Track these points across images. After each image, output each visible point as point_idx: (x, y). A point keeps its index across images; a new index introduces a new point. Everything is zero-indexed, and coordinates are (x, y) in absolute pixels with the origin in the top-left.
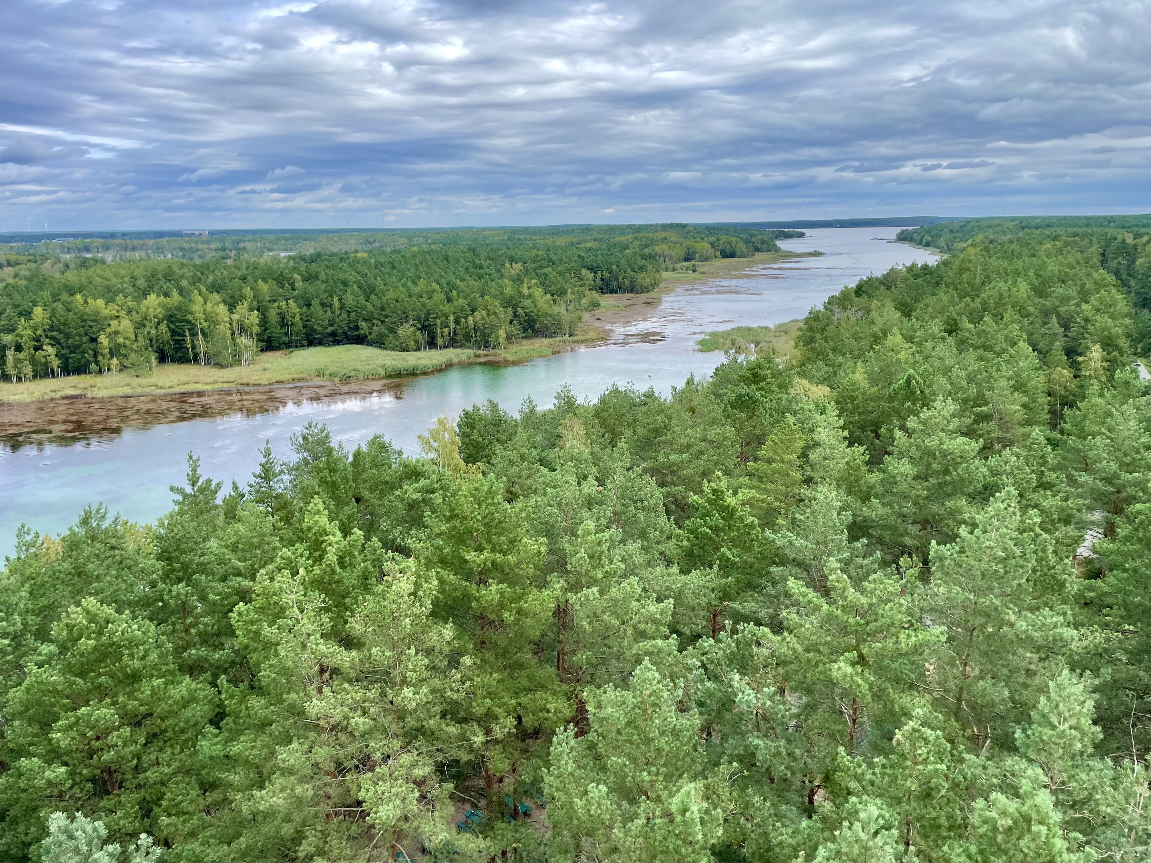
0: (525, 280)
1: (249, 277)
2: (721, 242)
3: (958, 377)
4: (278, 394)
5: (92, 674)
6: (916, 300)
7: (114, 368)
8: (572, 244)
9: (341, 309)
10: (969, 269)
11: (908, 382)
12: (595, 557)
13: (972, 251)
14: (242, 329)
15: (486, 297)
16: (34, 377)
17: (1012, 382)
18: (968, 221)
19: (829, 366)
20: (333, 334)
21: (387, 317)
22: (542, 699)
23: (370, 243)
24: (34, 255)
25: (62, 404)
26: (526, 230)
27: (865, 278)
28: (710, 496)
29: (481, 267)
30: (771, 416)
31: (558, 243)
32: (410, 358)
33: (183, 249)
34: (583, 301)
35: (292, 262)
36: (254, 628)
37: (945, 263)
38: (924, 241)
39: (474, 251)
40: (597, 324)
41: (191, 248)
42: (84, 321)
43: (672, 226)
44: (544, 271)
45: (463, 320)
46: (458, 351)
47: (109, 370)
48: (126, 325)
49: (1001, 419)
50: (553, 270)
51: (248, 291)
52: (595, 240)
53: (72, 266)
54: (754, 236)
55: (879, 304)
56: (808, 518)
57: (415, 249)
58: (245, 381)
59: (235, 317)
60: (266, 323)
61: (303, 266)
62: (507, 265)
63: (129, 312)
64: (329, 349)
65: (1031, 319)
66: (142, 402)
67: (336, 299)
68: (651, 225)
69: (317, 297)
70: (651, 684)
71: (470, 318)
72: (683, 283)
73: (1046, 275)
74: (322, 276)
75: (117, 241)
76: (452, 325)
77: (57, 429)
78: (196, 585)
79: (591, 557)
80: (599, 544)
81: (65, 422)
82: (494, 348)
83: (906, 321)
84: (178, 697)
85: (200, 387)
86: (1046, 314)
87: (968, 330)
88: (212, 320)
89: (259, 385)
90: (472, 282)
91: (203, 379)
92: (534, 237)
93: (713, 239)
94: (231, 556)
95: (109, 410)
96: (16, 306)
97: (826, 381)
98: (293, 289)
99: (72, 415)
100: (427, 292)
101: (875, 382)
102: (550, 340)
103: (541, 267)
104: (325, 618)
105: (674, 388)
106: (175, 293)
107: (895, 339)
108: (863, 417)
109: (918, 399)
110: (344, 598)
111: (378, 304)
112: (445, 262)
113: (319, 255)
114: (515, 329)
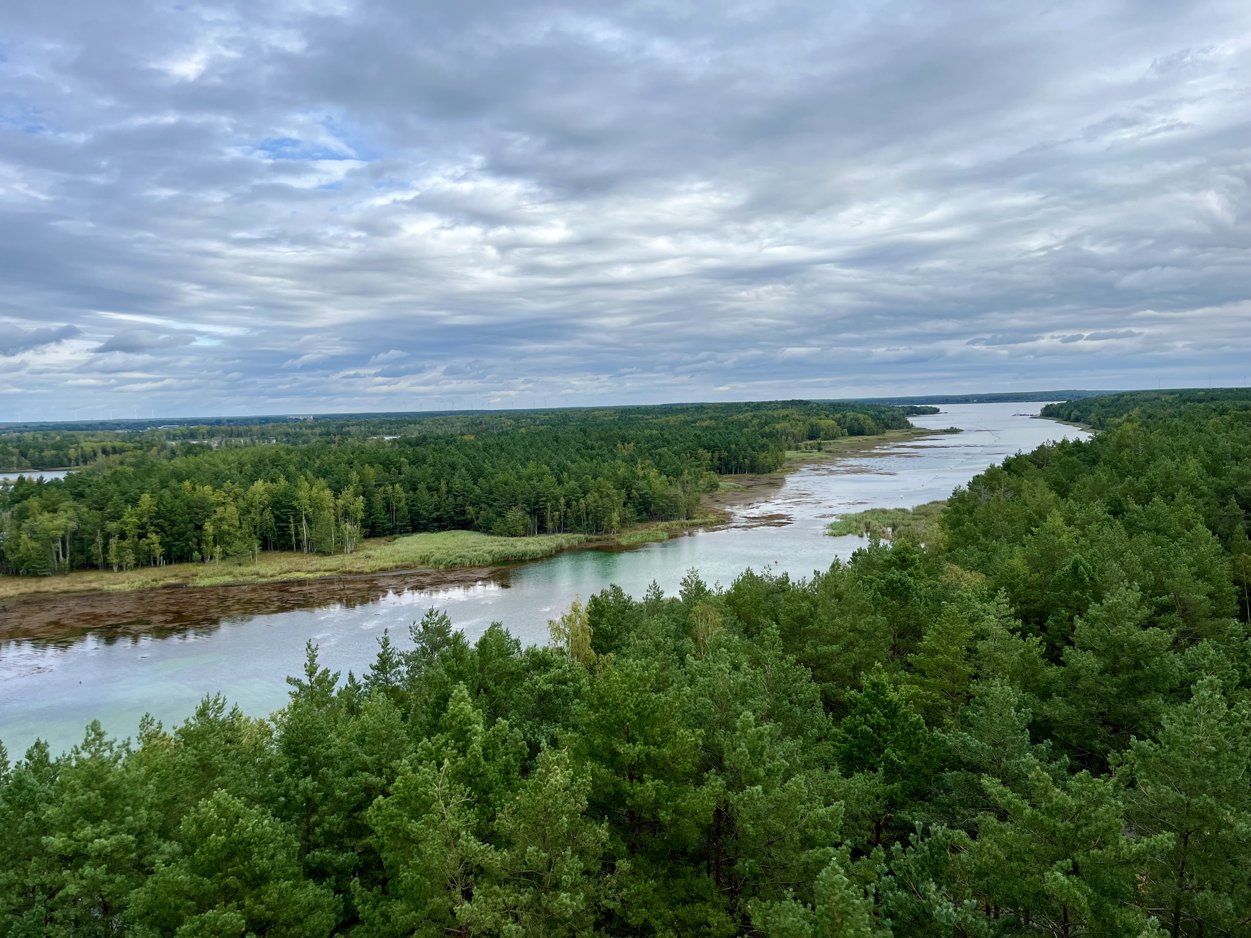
0: (639, 461)
1: (356, 462)
2: (848, 419)
3: (1131, 562)
4: (382, 583)
5: (219, 874)
6: (1072, 480)
7: (217, 556)
8: (686, 423)
9: (448, 492)
10: (1128, 446)
11: (1075, 568)
12: (756, 753)
13: (1128, 426)
14: (346, 514)
15: (599, 479)
16: (136, 566)
17: (1194, 569)
18: (1121, 395)
19: (982, 550)
20: (439, 519)
21: (495, 500)
22: (701, 911)
23: (476, 425)
24: (140, 442)
25: (162, 594)
26: (638, 410)
27: (1013, 456)
28: (870, 690)
29: (592, 448)
30: (926, 605)
31: (672, 422)
32: (519, 544)
33: (287, 434)
34: (701, 482)
35: (397, 446)
36: (393, 823)
37: (1100, 440)
38: (1072, 416)
39: (585, 432)
40: (716, 506)
41: (296, 433)
42: (190, 507)
43: (794, 403)
44: (658, 451)
45: (574, 503)
46: (569, 536)
47: (211, 558)
48: (231, 511)
49: (1186, 610)
50: (668, 450)
51: (354, 476)
52: (711, 418)
53: (178, 453)
54: (884, 412)
55: (1030, 484)
56: (982, 715)
57: (523, 430)
58: (348, 569)
59: (340, 502)
60: (371, 508)
61: (409, 451)
62: (619, 445)
63: (235, 499)
64: (434, 535)
65: (1206, 499)
66: (244, 591)
67: (443, 482)
68: (771, 403)
69: (424, 480)
70: (840, 889)
71: (582, 501)
72: (809, 463)
73: (1218, 451)
74: (430, 460)
75: (223, 428)
76: (563, 508)
77: (157, 619)
78: (322, 780)
79: (752, 753)
80: (761, 737)
81: (164, 612)
82: (606, 532)
83: (1062, 502)
84: (304, 902)
85: (302, 575)
86: (1223, 494)
87: (1135, 511)
88: (317, 505)
89: (362, 573)
90: (584, 464)
91: (305, 567)
92: (645, 417)
93: (838, 416)
94: (358, 749)
95: (210, 600)
96: (124, 493)
97: (981, 567)
98: (400, 473)
99: (172, 604)
100: (537, 475)
101: (1035, 569)
102: (667, 523)
103: (656, 447)
104: (471, 815)
105: (817, 573)
106: (282, 479)
107: (1055, 520)
108: (1025, 606)
109: (1087, 587)
110: (487, 793)
111: (486, 487)
112: (555, 443)
113: (425, 438)
114: (629, 512)
